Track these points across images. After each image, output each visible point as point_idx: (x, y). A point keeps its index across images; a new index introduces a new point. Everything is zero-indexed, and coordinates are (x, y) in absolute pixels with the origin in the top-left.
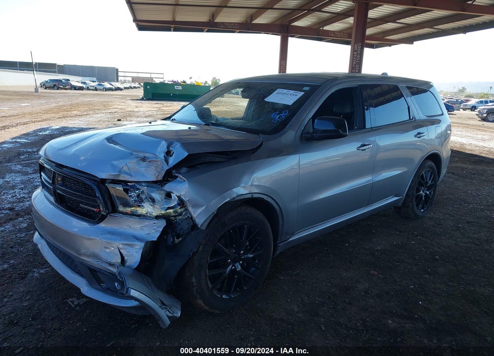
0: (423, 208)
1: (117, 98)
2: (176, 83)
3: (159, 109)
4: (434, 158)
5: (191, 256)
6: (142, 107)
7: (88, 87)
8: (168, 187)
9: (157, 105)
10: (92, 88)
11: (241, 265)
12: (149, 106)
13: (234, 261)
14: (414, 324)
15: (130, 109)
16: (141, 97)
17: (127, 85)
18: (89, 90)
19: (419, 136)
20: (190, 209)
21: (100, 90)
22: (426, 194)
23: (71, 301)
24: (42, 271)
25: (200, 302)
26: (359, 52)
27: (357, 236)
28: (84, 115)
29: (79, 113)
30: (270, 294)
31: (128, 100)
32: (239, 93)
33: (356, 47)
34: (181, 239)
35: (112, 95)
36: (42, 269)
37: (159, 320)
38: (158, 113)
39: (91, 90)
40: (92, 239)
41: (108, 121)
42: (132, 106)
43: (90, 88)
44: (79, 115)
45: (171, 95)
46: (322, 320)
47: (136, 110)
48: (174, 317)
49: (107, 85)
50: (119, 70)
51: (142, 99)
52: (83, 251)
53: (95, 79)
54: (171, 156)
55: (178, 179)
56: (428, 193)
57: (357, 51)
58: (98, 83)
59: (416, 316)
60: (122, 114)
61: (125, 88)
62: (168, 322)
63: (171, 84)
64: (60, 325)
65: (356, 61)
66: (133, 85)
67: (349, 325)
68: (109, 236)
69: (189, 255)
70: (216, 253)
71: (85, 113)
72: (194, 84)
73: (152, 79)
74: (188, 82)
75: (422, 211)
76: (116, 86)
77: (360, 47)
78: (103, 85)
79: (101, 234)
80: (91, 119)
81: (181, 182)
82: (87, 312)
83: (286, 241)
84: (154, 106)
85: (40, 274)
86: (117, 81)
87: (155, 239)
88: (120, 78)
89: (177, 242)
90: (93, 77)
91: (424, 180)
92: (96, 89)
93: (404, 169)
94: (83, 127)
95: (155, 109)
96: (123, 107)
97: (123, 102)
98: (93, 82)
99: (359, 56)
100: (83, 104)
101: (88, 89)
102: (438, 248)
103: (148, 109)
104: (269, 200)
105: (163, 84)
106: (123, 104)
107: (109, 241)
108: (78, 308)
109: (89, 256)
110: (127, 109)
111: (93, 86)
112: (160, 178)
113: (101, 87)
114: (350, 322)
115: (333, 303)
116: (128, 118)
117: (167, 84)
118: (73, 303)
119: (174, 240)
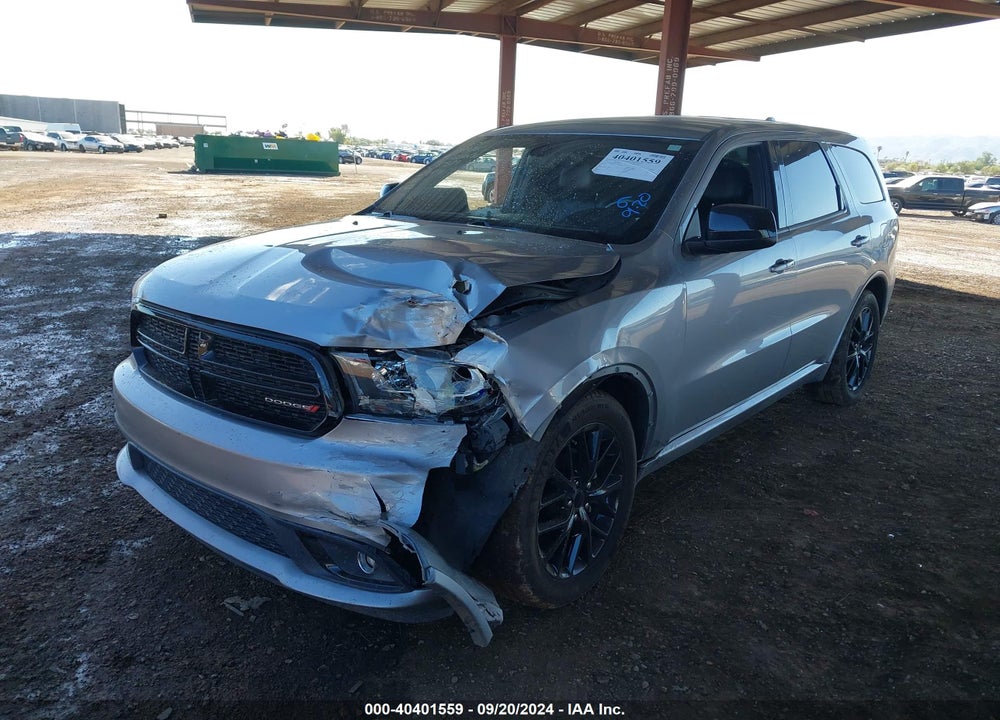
0: (856, 384)
1: (136, 168)
2: (265, 137)
3: (238, 193)
4: (877, 285)
5: (515, 495)
6: (199, 187)
7: (63, 145)
8: (463, 357)
9: (229, 184)
10: (73, 146)
11: (586, 510)
12: (216, 186)
13: (577, 504)
14: (926, 607)
15: (175, 192)
16: (190, 166)
17: (152, 141)
18: (67, 150)
19: (858, 243)
20: (512, 401)
21: (91, 150)
22: (861, 355)
23: (232, 604)
24: (137, 544)
25: (526, 588)
26: (675, 76)
27: (749, 442)
28: (79, 205)
29: (63, 200)
30: (634, 565)
31: (162, 173)
32: (390, 155)
33: (669, 66)
34: (487, 462)
35: (121, 161)
36: (136, 540)
37: (473, 631)
38: (239, 200)
39: (72, 150)
40: (311, 470)
41: (138, 219)
42: (179, 185)
43: (68, 146)
44: (69, 207)
45: (256, 161)
46: (754, 610)
47: (189, 193)
48: (497, 622)
49: (107, 140)
50: (126, 109)
51: (193, 171)
52: (286, 497)
53: (76, 127)
54: (468, 292)
55: (486, 338)
56: (864, 353)
57: (671, 73)
58: (85, 135)
59: (924, 592)
60: (164, 204)
61: (148, 147)
62: (489, 634)
63: (254, 138)
64: (229, 656)
65: (670, 93)
66: (162, 140)
67: (808, 616)
68: (349, 462)
69: (512, 495)
70: (550, 488)
71: (80, 201)
72: (303, 139)
73: (201, 127)
74: (291, 134)
75: (855, 388)
76: (127, 143)
77: (677, 65)
78: (97, 141)
79: (331, 459)
80: (98, 214)
81: (494, 345)
82: (276, 623)
83: (654, 458)
84: (223, 185)
85: (135, 550)
86: (124, 131)
87: (447, 464)
88: (129, 126)
89: (478, 469)
90: (72, 121)
91: (860, 330)
92: (82, 149)
93: (833, 310)
94: (89, 232)
95: (230, 192)
96: (158, 188)
97: (154, 177)
98: (74, 132)
99: (674, 84)
100: (68, 182)
101: (63, 148)
102: (907, 459)
103: (213, 193)
104: (639, 376)
105: (236, 139)
106: (156, 182)
107: (349, 473)
108: (253, 617)
109: (302, 507)
110: (170, 193)
111: (75, 143)
112: (451, 340)
113: (94, 145)
114: (807, 610)
115: (760, 577)
116: (180, 212)
117: (247, 138)
118: (238, 608)
119: (471, 464)
